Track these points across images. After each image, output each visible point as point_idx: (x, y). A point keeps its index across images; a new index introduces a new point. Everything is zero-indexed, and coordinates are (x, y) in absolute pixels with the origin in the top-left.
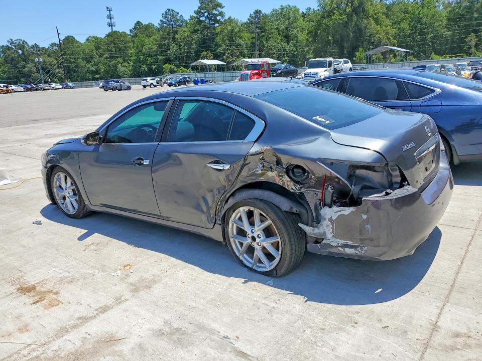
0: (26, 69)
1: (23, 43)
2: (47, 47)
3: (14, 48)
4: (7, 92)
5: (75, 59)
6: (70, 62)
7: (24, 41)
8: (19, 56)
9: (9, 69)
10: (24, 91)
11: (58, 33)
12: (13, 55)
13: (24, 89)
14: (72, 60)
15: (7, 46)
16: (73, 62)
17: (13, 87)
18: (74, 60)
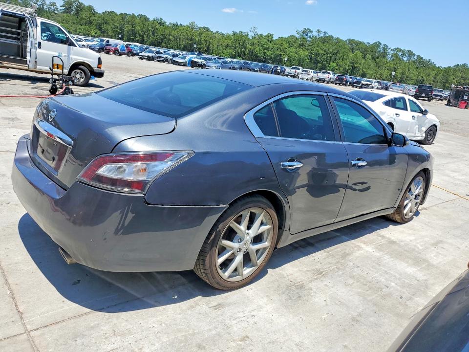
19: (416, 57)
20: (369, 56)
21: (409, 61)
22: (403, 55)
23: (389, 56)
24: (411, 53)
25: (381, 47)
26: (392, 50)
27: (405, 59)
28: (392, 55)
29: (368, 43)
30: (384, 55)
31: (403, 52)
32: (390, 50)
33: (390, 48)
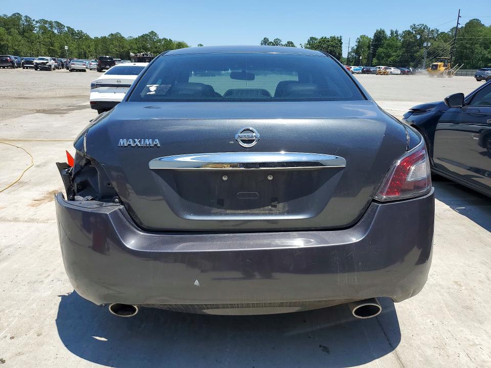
0: (418, 53)
1: (424, 28)
2: (446, 32)
3: (414, 33)
4: (384, 74)
5: (472, 44)
6: (466, 48)
7: (426, 26)
8: (416, 40)
9: (403, 53)
10: (400, 74)
11: (459, 16)
12: (411, 40)
13: (401, 72)
14: (468, 46)
15: (409, 31)
16: (469, 48)
17: (393, 69)
18: (469, 45)
19: (66, 29)
20: (14, 31)
21: (61, 33)
22: (52, 27)
23: (36, 28)
24: (59, 25)
25: (23, 19)
26: (37, 22)
27: (56, 31)
28: (40, 28)
29: (5, 15)
30: (30, 28)
31: (51, 23)
32: (34, 23)
33: (34, 20)
